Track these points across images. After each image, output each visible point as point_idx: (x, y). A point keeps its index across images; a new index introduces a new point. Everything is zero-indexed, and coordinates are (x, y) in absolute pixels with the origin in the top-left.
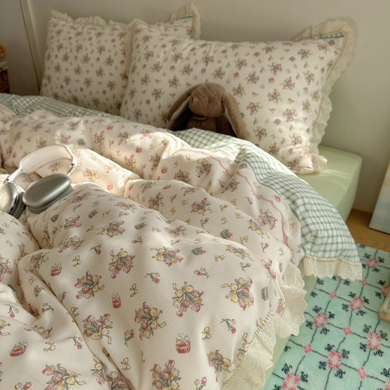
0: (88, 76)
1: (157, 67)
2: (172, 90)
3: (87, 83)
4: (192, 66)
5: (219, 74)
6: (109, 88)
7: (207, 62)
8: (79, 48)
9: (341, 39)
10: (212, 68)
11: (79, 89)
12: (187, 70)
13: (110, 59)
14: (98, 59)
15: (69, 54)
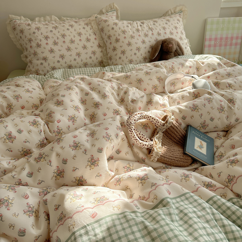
0: (77, 51)
1: (132, 37)
2: (144, 46)
3: (78, 55)
4: (147, 33)
5: (159, 34)
6: (93, 54)
7: (152, 30)
8: (63, 36)
9: (182, 13)
10: (155, 32)
11: (73, 60)
12: (146, 35)
13: (88, 39)
14: (80, 40)
15: (57, 41)
